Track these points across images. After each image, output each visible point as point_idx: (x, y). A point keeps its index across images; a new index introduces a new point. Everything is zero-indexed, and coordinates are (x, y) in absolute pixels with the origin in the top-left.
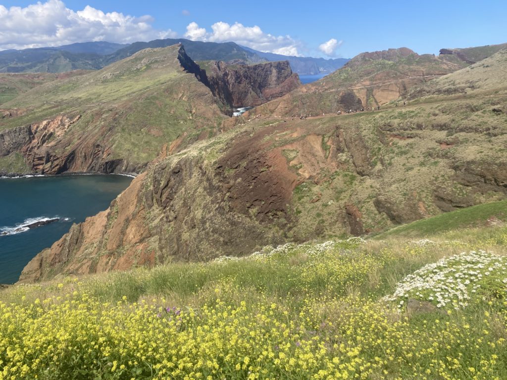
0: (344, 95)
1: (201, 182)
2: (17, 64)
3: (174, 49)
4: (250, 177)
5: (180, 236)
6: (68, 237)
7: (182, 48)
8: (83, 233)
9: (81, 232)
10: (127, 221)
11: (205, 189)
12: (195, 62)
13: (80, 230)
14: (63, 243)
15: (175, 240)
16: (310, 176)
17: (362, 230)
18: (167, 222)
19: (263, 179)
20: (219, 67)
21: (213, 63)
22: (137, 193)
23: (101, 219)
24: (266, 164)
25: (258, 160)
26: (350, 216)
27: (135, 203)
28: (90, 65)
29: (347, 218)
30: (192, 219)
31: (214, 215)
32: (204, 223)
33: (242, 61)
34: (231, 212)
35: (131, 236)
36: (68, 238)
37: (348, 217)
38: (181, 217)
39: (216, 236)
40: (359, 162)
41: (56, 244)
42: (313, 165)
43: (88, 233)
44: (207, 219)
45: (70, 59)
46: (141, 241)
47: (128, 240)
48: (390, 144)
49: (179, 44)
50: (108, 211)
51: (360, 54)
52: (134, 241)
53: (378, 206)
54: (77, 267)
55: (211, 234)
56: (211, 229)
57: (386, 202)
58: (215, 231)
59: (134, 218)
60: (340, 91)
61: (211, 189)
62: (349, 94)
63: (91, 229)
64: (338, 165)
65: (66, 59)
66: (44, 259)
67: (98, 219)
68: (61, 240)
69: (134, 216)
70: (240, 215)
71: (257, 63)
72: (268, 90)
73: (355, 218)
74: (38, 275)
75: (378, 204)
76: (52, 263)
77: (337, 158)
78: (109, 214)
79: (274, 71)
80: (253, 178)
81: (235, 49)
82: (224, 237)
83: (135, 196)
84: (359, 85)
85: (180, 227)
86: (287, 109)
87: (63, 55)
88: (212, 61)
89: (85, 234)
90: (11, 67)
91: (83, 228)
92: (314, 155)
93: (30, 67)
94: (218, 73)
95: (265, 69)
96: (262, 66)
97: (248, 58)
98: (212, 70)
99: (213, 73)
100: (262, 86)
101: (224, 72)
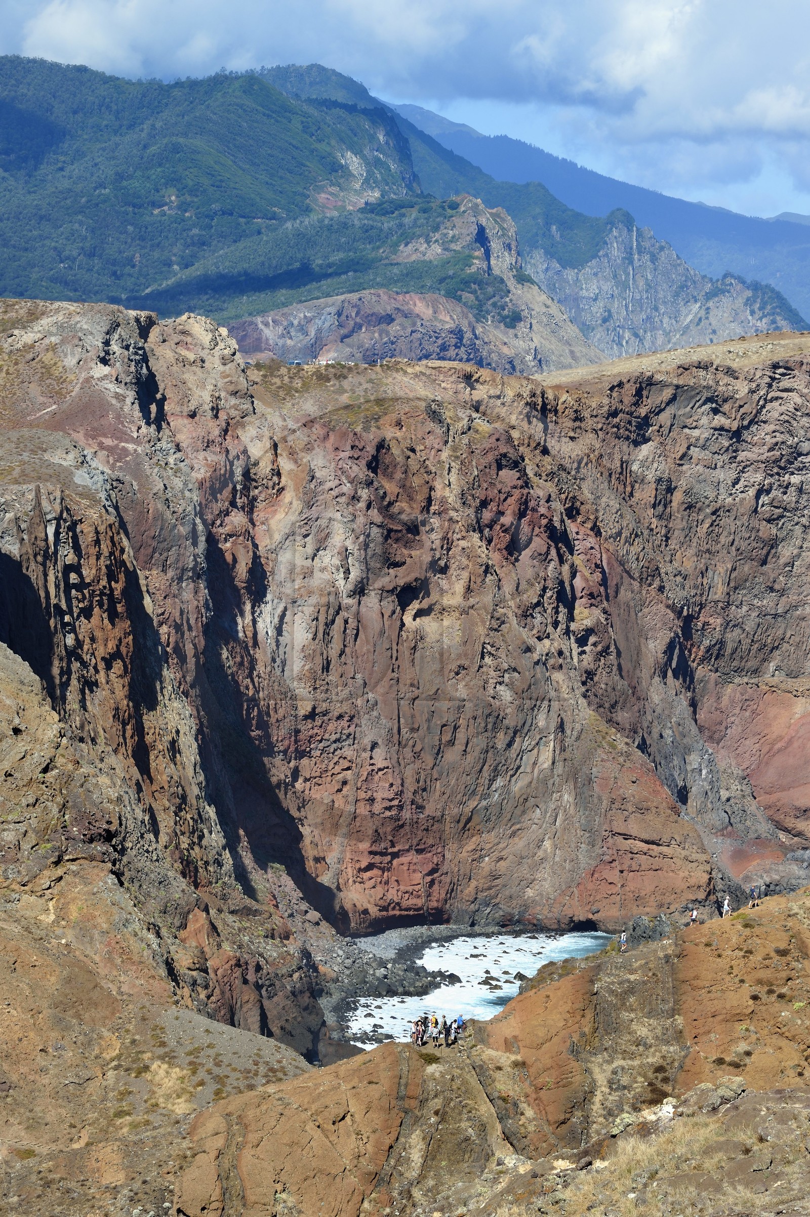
94: (137, 470)
95: (762, 434)
96: (724, 385)
97: (523, 279)
98: (59, 423)
99: (69, 460)
100: (716, 652)
101: (214, 457)
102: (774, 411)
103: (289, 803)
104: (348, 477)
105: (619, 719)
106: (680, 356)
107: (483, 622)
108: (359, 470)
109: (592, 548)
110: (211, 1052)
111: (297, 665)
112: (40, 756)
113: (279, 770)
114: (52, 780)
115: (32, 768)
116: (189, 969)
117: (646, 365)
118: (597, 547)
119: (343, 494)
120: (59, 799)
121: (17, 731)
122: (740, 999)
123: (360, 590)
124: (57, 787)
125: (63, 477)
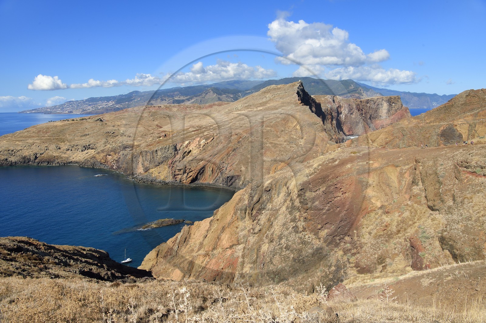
0: (445, 128)
1: (285, 201)
2: (180, 97)
3: (293, 86)
4: (326, 201)
5: (260, 247)
6: (179, 235)
7: (302, 85)
8: (191, 233)
9: (189, 233)
10: (224, 229)
11: (287, 208)
12: (312, 96)
13: (189, 231)
14: (176, 240)
15: (256, 250)
16: (382, 205)
17: (422, 264)
18: (252, 233)
19: (336, 205)
20: (334, 101)
21: (329, 97)
22: (234, 205)
23: (205, 224)
24: (342, 190)
25: (336, 186)
26: (413, 249)
27: (232, 214)
28: (231, 98)
29: (410, 251)
30: (272, 234)
31: (290, 233)
32: (280, 238)
33: (358, 96)
34: (304, 231)
35: (224, 242)
36: (179, 237)
37: (412, 249)
38: (264, 230)
39: (288, 252)
40: (430, 197)
41: (170, 240)
42: (386, 195)
43: (194, 235)
44: (284, 236)
45: (217, 93)
46: (231, 247)
47: (221, 244)
48: (465, 181)
49: (298, 82)
50: (212, 218)
51: (465, 91)
52: (226, 246)
53: (442, 243)
54: (181, 261)
55: (284, 250)
56: (285, 245)
57: (450, 239)
58: (287, 248)
59: (228, 227)
60: (442, 125)
61: (292, 209)
62: (450, 129)
63: (197, 231)
64: (411, 197)
65: (214, 93)
66: (160, 251)
67: (204, 224)
68: (175, 237)
69: (230, 224)
70: (310, 236)
71: (369, 98)
72: (378, 121)
73: (418, 252)
74: (155, 263)
75: (442, 240)
76: (166, 255)
77: (411, 190)
78: (211, 221)
79: (385, 105)
80: (328, 202)
81: (352, 85)
82: (294, 254)
83: (233, 207)
84: (462, 120)
85: (261, 240)
86: (388, 140)
87: (212, 90)
88: (328, 96)
89: (192, 235)
90: (175, 100)
91: (191, 230)
92: (389, 186)
93: (188, 100)
94: (332, 106)
95: (376, 103)
96: (374, 100)
97: (363, 93)
98: (328, 103)
99: (328, 105)
100: (373, 118)
101: (338, 105)
102: (377, 102)
103: (343, 127)
105: (366, 122)
106: (371, 98)
107: (356, 116)
108: (348, 106)
109: (364, 111)
111: (343, 118)
113: (342, 125)
117: (369, 99)
122: (362, 141)
123: (348, 114)
125: (327, 106)
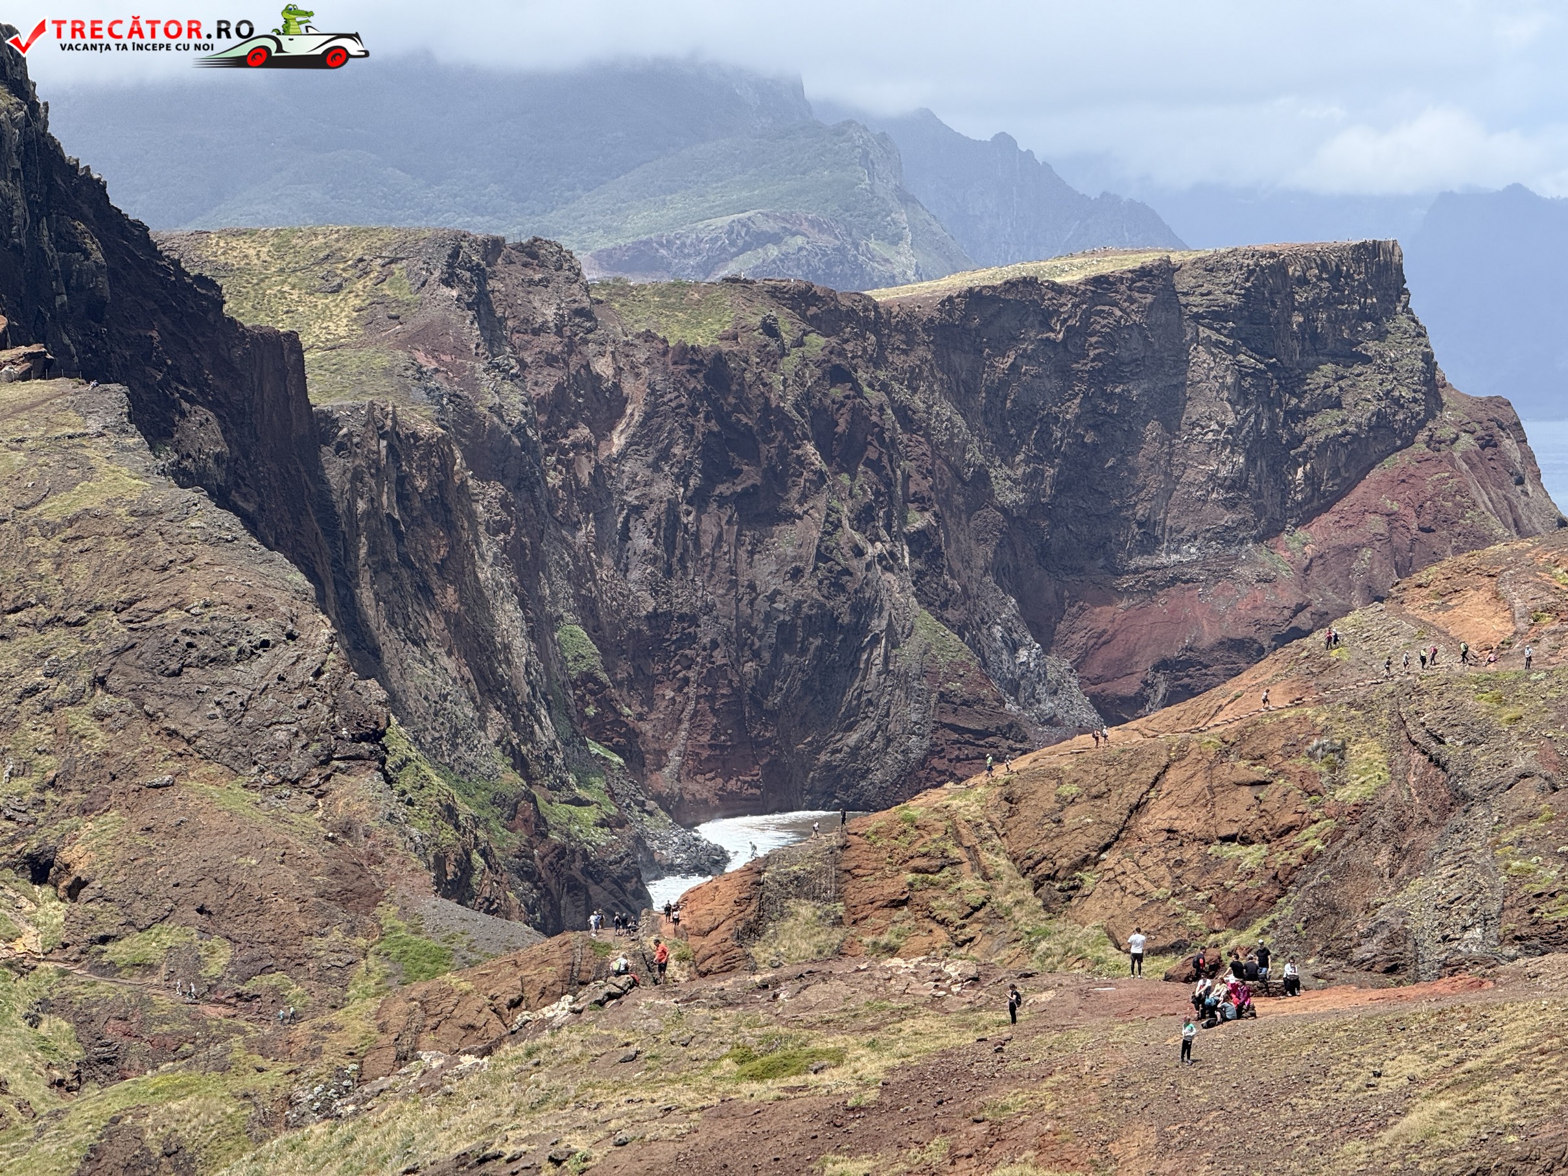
94: (474, 386)
95: (1085, 346)
96: (1049, 299)
98: (401, 342)
101: (557, 372)
102: (1096, 323)
104: (686, 389)
105: (949, 616)
107: (817, 526)
108: (697, 383)
109: (924, 454)
110: (466, 938)
112: (311, 662)
114: (322, 683)
115: (302, 673)
116: (516, 857)
117: (975, 279)
118: (929, 453)
119: (682, 406)
120: (329, 701)
121: (291, 636)
124: (328, 689)
